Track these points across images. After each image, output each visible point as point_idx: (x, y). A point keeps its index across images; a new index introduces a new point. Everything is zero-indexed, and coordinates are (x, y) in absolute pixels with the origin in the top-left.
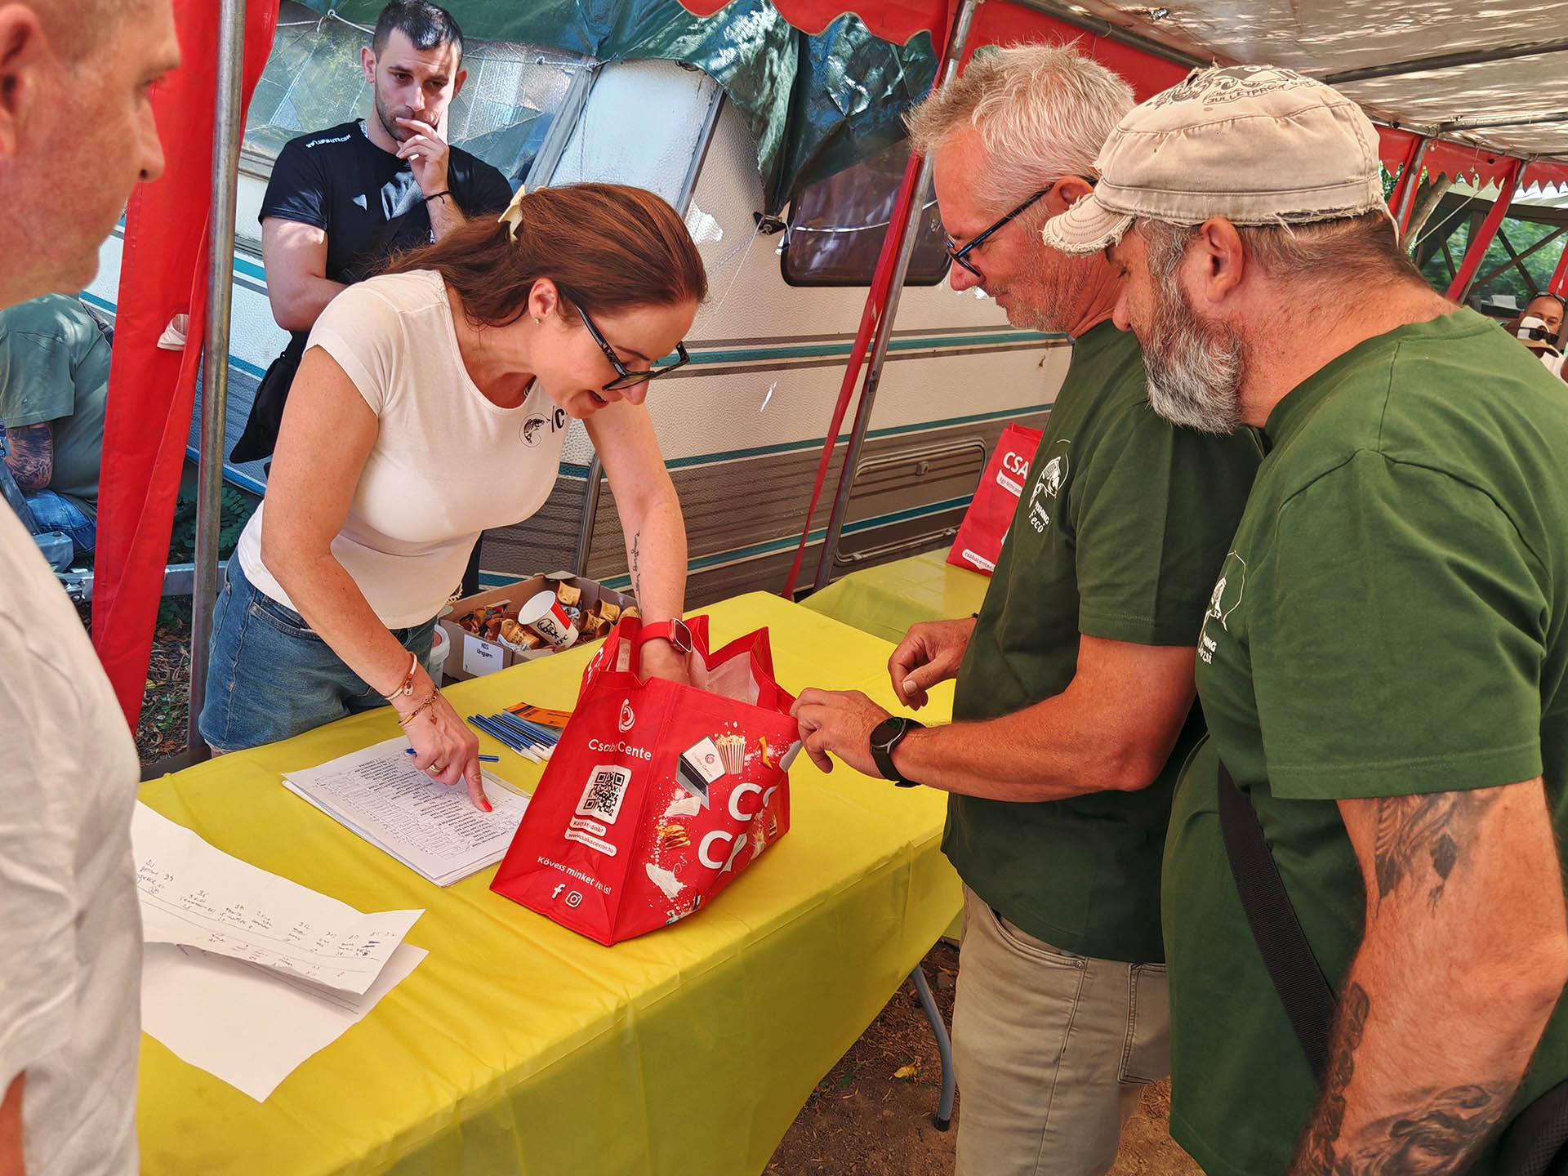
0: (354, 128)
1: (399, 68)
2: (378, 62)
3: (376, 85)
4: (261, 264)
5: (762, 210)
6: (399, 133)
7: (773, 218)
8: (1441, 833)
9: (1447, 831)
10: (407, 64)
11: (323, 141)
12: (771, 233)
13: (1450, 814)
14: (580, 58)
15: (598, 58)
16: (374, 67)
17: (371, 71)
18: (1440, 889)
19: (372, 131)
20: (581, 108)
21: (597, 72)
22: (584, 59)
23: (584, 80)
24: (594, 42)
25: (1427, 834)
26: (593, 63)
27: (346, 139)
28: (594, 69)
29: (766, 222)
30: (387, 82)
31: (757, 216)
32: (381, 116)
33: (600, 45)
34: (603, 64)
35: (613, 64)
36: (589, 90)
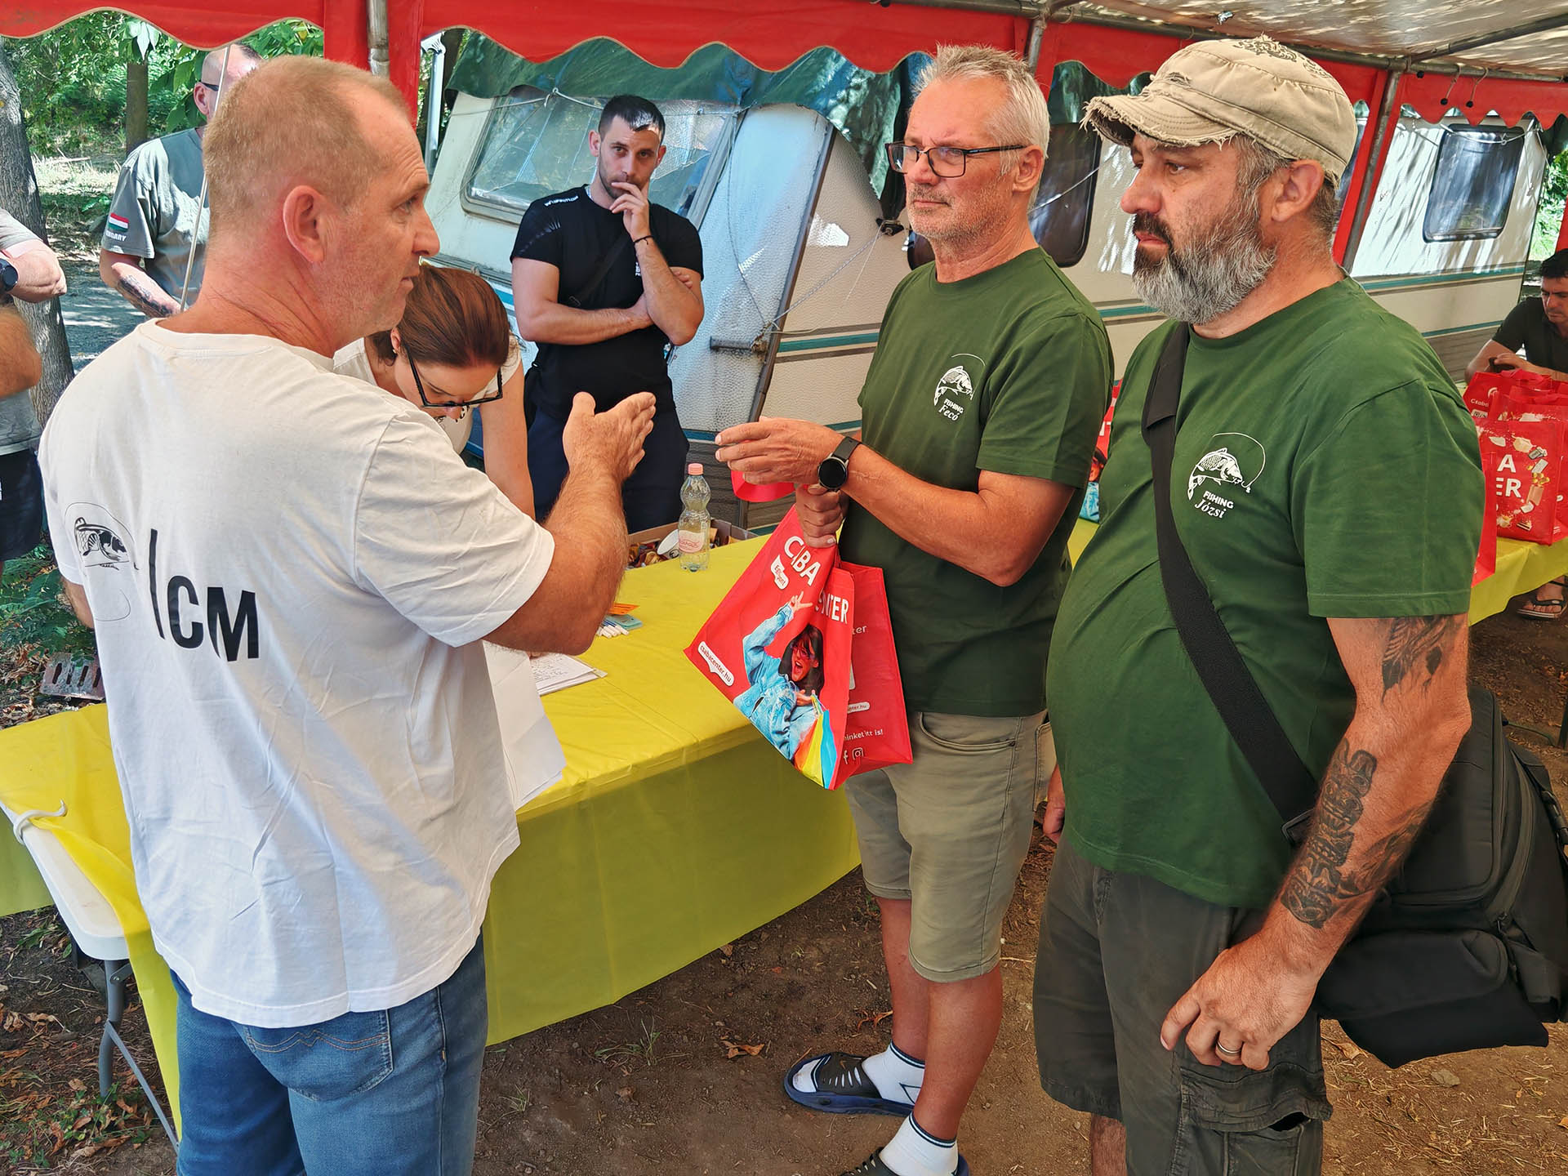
0: (580, 191)
1: (618, 143)
2: (602, 140)
3: (600, 159)
4: (510, 292)
5: (882, 217)
6: (615, 192)
7: (891, 222)
8: (1435, 645)
9: (1438, 644)
10: (624, 140)
11: (557, 201)
12: (893, 234)
13: (1442, 634)
14: (729, 106)
15: (742, 104)
16: (598, 145)
17: (596, 148)
18: (1429, 681)
19: (596, 194)
20: (729, 150)
21: (741, 117)
22: (732, 107)
23: (732, 124)
24: (738, 93)
25: (1426, 646)
26: (739, 110)
27: (575, 199)
28: (739, 115)
29: (886, 225)
30: (609, 154)
31: (879, 221)
32: (603, 180)
33: (744, 96)
34: (747, 110)
35: (755, 110)
36: (735, 135)
